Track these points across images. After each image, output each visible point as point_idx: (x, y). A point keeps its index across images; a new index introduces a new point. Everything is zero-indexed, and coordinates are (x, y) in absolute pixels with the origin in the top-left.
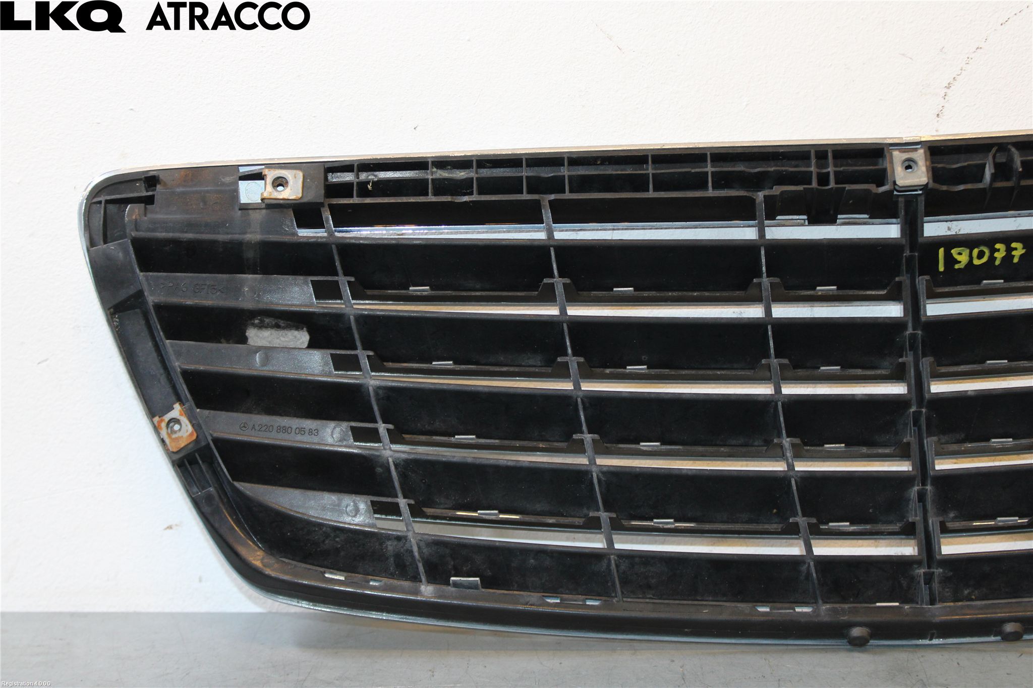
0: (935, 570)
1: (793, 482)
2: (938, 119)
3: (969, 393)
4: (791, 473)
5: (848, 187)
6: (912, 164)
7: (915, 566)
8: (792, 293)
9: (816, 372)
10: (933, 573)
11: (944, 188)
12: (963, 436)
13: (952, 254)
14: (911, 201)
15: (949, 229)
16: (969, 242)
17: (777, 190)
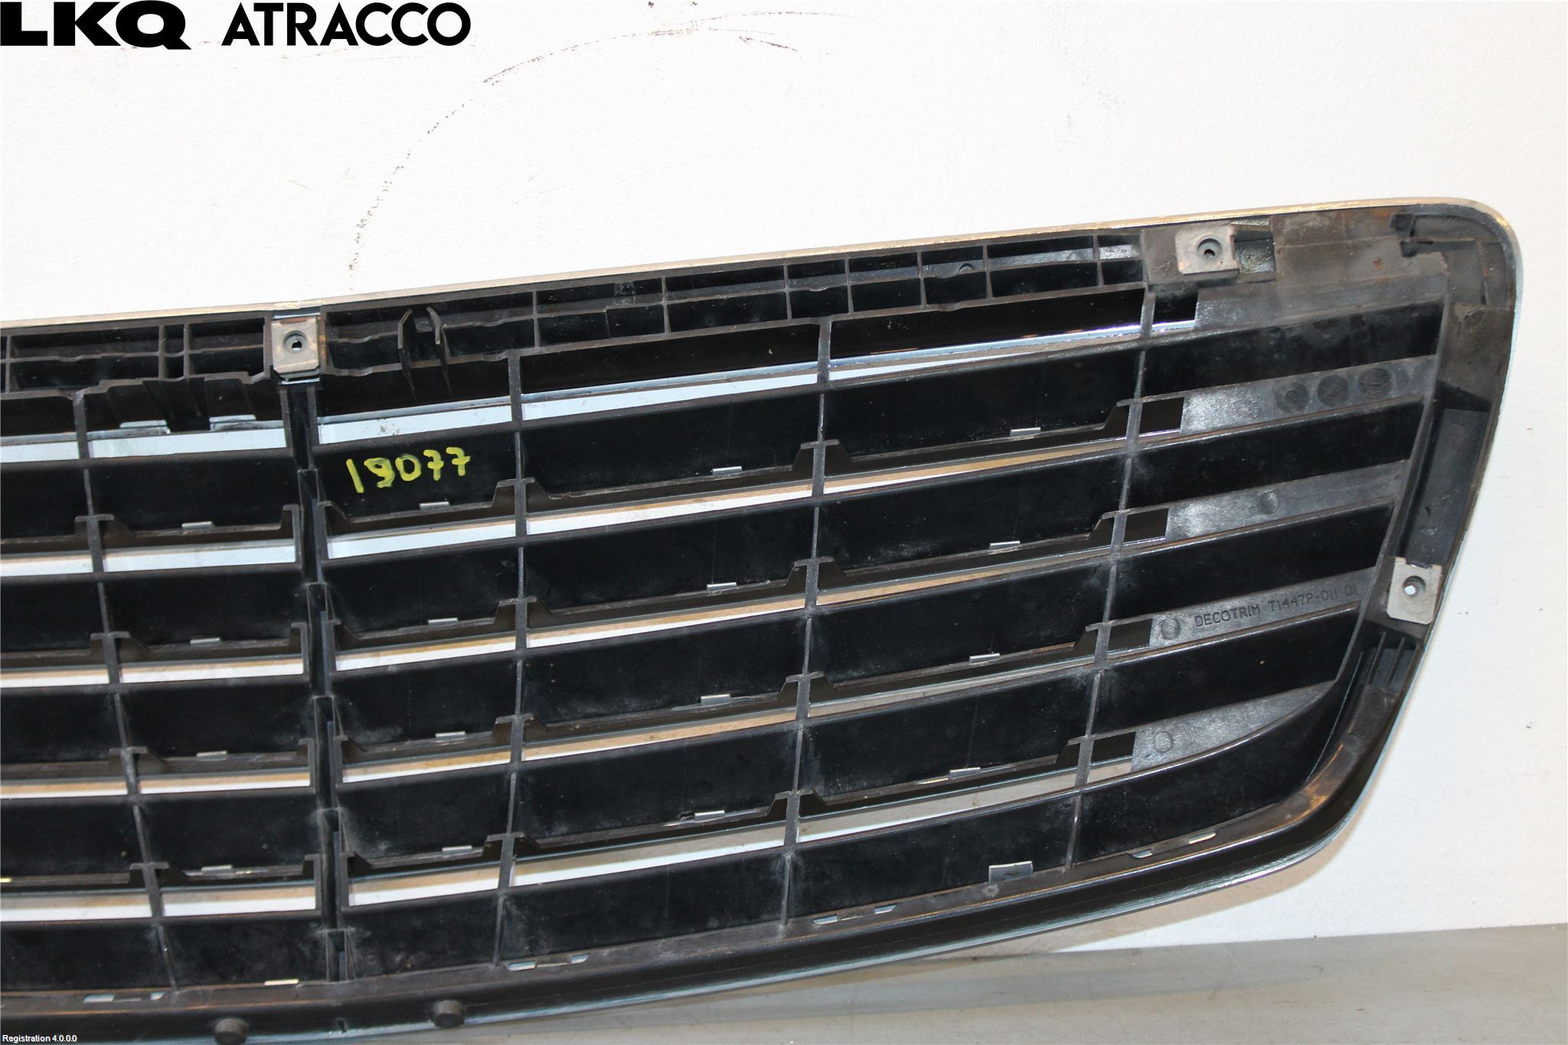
0: (345, 930)
1: (136, 811)
2: (352, 272)
3: (389, 669)
4: (132, 798)
5: (208, 377)
6: (301, 339)
7: (313, 925)
8: (145, 534)
9: (183, 648)
10: (343, 933)
11: (345, 373)
12: (399, 730)
13: (366, 467)
14: (297, 395)
15: (383, 430)
16: (389, 449)
17: (104, 386)
